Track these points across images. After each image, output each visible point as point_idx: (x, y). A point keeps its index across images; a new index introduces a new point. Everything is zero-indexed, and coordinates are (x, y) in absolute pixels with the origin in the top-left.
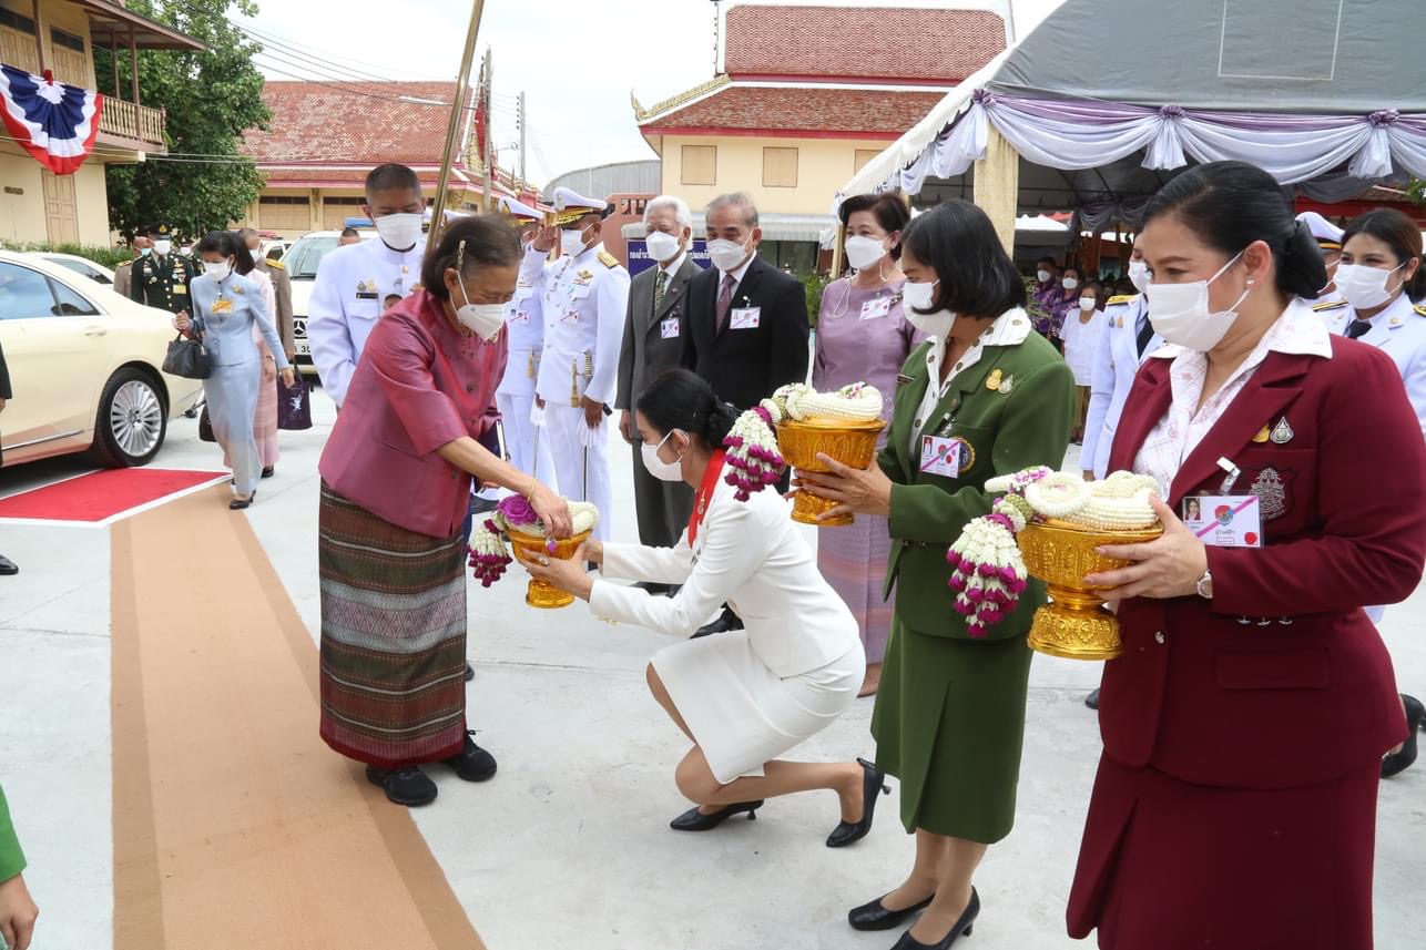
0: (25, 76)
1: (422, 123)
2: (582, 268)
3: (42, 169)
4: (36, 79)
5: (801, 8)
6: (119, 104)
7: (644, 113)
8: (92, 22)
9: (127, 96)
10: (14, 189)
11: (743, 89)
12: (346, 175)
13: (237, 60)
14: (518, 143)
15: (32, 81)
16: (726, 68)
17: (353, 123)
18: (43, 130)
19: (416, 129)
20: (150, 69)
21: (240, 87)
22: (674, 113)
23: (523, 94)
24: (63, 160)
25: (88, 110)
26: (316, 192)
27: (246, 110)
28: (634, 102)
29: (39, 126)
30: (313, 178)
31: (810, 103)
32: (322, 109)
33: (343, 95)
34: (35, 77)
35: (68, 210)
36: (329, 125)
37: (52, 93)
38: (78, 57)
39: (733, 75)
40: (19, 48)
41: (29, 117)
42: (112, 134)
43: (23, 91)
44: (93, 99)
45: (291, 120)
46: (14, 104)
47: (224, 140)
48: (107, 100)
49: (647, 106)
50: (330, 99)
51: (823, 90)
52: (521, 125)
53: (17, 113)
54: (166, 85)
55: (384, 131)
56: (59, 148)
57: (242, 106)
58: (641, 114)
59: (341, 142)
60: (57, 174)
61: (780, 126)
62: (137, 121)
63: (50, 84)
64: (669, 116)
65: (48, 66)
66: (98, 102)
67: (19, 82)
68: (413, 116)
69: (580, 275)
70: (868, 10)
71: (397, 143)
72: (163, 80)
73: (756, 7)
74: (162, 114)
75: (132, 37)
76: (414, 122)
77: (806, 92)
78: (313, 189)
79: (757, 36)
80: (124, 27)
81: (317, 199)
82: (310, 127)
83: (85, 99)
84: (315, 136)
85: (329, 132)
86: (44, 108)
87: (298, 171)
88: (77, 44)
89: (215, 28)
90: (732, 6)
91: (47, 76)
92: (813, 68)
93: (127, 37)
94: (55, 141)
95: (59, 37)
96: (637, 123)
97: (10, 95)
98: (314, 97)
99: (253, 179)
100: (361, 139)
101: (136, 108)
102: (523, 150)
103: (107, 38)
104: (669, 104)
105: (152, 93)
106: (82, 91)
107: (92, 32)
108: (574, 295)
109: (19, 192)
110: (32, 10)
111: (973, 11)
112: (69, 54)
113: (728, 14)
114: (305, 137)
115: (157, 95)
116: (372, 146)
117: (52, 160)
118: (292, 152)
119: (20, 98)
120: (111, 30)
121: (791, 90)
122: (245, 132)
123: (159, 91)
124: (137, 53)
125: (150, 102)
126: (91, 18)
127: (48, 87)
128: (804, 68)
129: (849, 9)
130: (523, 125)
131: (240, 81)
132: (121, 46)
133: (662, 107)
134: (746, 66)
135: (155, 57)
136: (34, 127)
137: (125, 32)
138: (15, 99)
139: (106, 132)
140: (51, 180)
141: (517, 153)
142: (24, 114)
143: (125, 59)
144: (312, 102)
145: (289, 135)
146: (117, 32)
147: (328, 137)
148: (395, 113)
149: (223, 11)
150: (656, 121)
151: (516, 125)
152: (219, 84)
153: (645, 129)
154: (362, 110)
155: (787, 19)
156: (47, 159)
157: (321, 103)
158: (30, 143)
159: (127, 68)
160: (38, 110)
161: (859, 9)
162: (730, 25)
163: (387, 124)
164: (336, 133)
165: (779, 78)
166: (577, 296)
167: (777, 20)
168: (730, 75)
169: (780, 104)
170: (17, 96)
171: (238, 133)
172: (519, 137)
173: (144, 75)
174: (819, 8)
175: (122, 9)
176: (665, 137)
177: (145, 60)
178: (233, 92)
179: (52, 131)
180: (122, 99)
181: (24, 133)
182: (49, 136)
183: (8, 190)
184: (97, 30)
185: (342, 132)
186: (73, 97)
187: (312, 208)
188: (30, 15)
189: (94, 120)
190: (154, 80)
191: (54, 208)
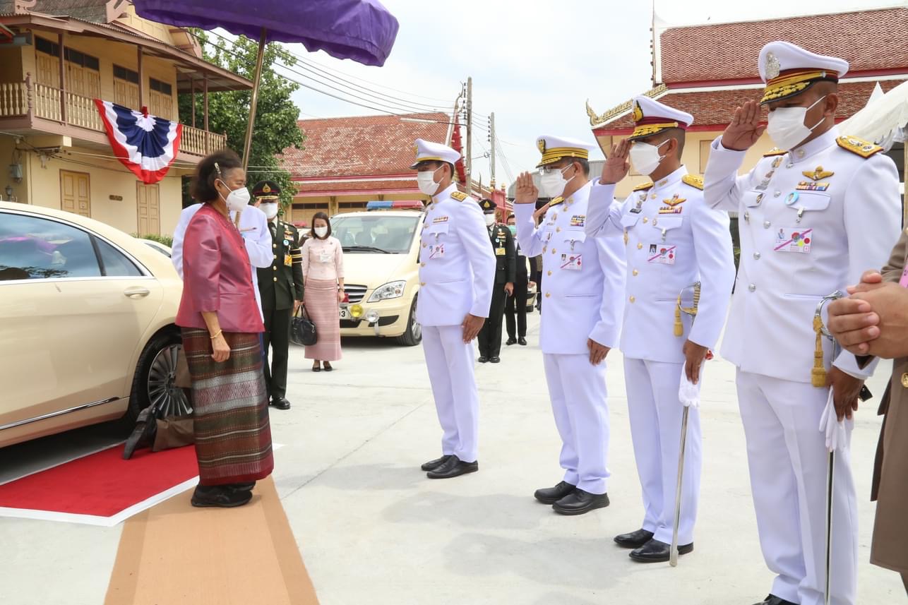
0: (128, 111)
1: (412, 144)
2: (811, 165)
3: (137, 181)
4: (136, 114)
5: (725, 25)
6: (193, 131)
7: (597, 119)
8: (179, 74)
9: (200, 125)
10: (116, 197)
11: (679, 95)
12: (355, 186)
13: (280, 96)
14: (489, 152)
15: (133, 115)
16: (663, 79)
17: (361, 148)
18: (138, 151)
19: (407, 149)
20: (218, 107)
21: (283, 116)
22: (622, 118)
23: (493, 114)
24: (151, 173)
25: (172, 136)
26: (333, 199)
27: (286, 134)
28: (589, 111)
29: (135, 148)
30: (331, 188)
31: (738, 101)
32: (338, 138)
33: (354, 127)
34: (134, 112)
35: (154, 212)
36: (343, 149)
37: (146, 124)
38: (167, 99)
39: (669, 85)
40: (127, 93)
41: (129, 141)
42: (188, 153)
43: (127, 124)
44: (175, 127)
45: (316, 147)
46: (121, 133)
47: (269, 156)
48: (185, 129)
49: (599, 113)
50: (343, 130)
51: (749, 90)
52: (492, 138)
53: (121, 138)
54: (229, 118)
55: (384, 151)
56: (150, 164)
57: (283, 131)
58: (594, 120)
59: (352, 161)
60: (146, 183)
61: (715, 122)
62: (206, 144)
63: (145, 117)
64: (618, 120)
65: (145, 104)
66: (179, 129)
67: (125, 117)
68: (405, 140)
69: (807, 175)
70: (786, 20)
71: (393, 160)
72: (228, 115)
73: (686, 29)
74: (224, 138)
75: (205, 84)
76: (405, 144)
77: (734, 92)
78: (331, 197)
79: (687, 51)
80: (200, 76)
81: (334, 204)
82: (329, 151)
83: (170, 128)
84: (333, 158)
85: (343, 154)
86: (140, 133)
87: (320, 184)
88: (166, 89)
89: (265, 77)
90: (665, 29)
91: (144, 111)
92: (739, 73)
93: (201, 83)
94: (146, 159)
95: (156, 85)
96: (591, 127)
97: (117, 126)
98: (333, 130)
99: (289, 187)
100: (367, 158)
101: (206, 133)
102: (493, 157)
103: (187, 86)
104: (618, 110)
105: (219, 125)
106: (168, 121)
107: (178, 82)
108: (801, 207)
109: (120, 199)
110: (137, 67)
111: (887, 10)
112: (161, 96)
113: (663, 36)
114: (326, 160)
115: (222, 126)
116: (375, 163)
117: (144, 173)
118: (317, 170)
119: (125, 127)
120: (191, 79)
121: (720, 92)
122: (283, 150)
123: (223, 123)
124: (209, 94)
125: (218, 130)
126: (177, 71)
127: (144, 119)
128: (732, 74)
129: (768, 22)
130: (493, 138)
131: (282, 111)
132: (198, 91)
133: (611, 113)
134: (680, 76)
135: (222, 98)
136: (131, 149)
137: (200, 80)
138: (119, 129)
139: (184, 152)
140: (143, 189)
141: (488, 161)
142: (126, 139)
143: (201, 100)
144: (331, 133)
145: (314, 158)
146: (195, 80)
147: (343, 158)
148: (392, 138)
149: (271, 64)
150: (606, 125)
151: (487, 138)
152: (267, 114)
153: (597, 132)
154: (367, 137)
155: (714, 36)
156: (140, 173)
157: (338, 133)
158: (128, 160)
159: (202, 107)
160: (136, 136)
161: (777, 21)
162: (664, 45)
163: (386, 146)
164: (348, 155)
165: (711, 84)
166: (807, 208)
167: (704, 37)
168: (667, 85)
169: (712, 104)
170: (122, 127)
171: (279, 152)
172: (490, 148)
173: (214, 111)
174: (741, 24)
175: (199, 59)
176: (614, 137)
177: (215, 101)
178: (277, 120)
179: (145, 151)
180: (196, 127)
181: (124, 153)
182: (143, 155)
183: (112, 197)
184: (182, 79)
185: (353, 155)
186: (162, 125)
187: (330, 211)
188: (137, 70)
189: (176, 142)
190: (220, 115)
191: (143, 211)
